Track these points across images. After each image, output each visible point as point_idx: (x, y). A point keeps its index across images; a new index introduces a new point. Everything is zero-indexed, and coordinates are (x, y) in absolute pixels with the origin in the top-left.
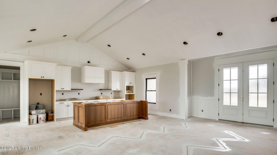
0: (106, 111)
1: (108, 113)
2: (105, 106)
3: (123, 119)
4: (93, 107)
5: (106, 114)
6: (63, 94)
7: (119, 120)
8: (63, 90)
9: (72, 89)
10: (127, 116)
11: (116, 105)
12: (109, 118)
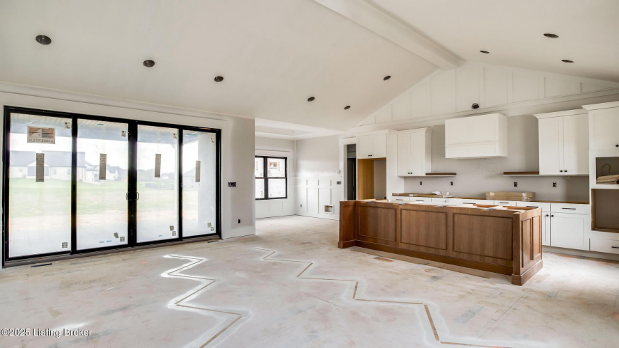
0: (399, 222)
1: (401, 227)
2: (396, 210)
3: (442, 253)
4: (371, 209)
5: (398, 228)
6: (421, 183)
7: (430, 254)
8: (410, 175)
9: (427, 174)
10: (456, 249)
11: (421, 213)
12: (403, 241)
